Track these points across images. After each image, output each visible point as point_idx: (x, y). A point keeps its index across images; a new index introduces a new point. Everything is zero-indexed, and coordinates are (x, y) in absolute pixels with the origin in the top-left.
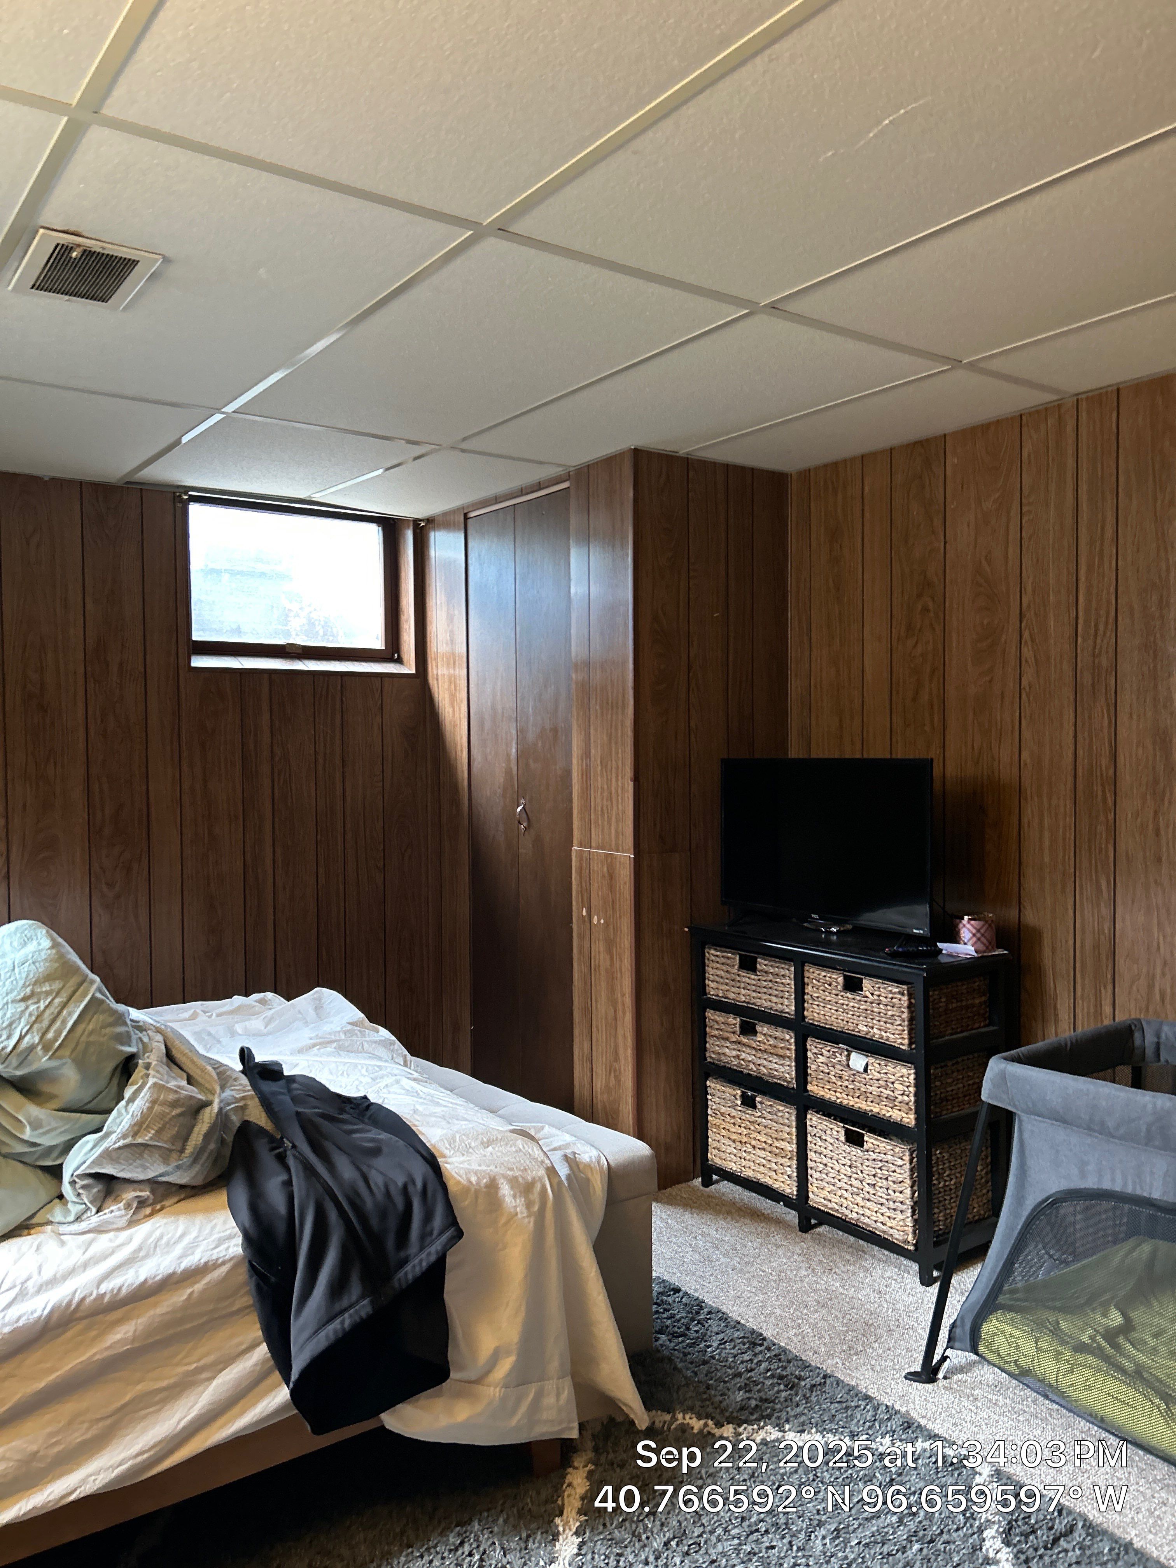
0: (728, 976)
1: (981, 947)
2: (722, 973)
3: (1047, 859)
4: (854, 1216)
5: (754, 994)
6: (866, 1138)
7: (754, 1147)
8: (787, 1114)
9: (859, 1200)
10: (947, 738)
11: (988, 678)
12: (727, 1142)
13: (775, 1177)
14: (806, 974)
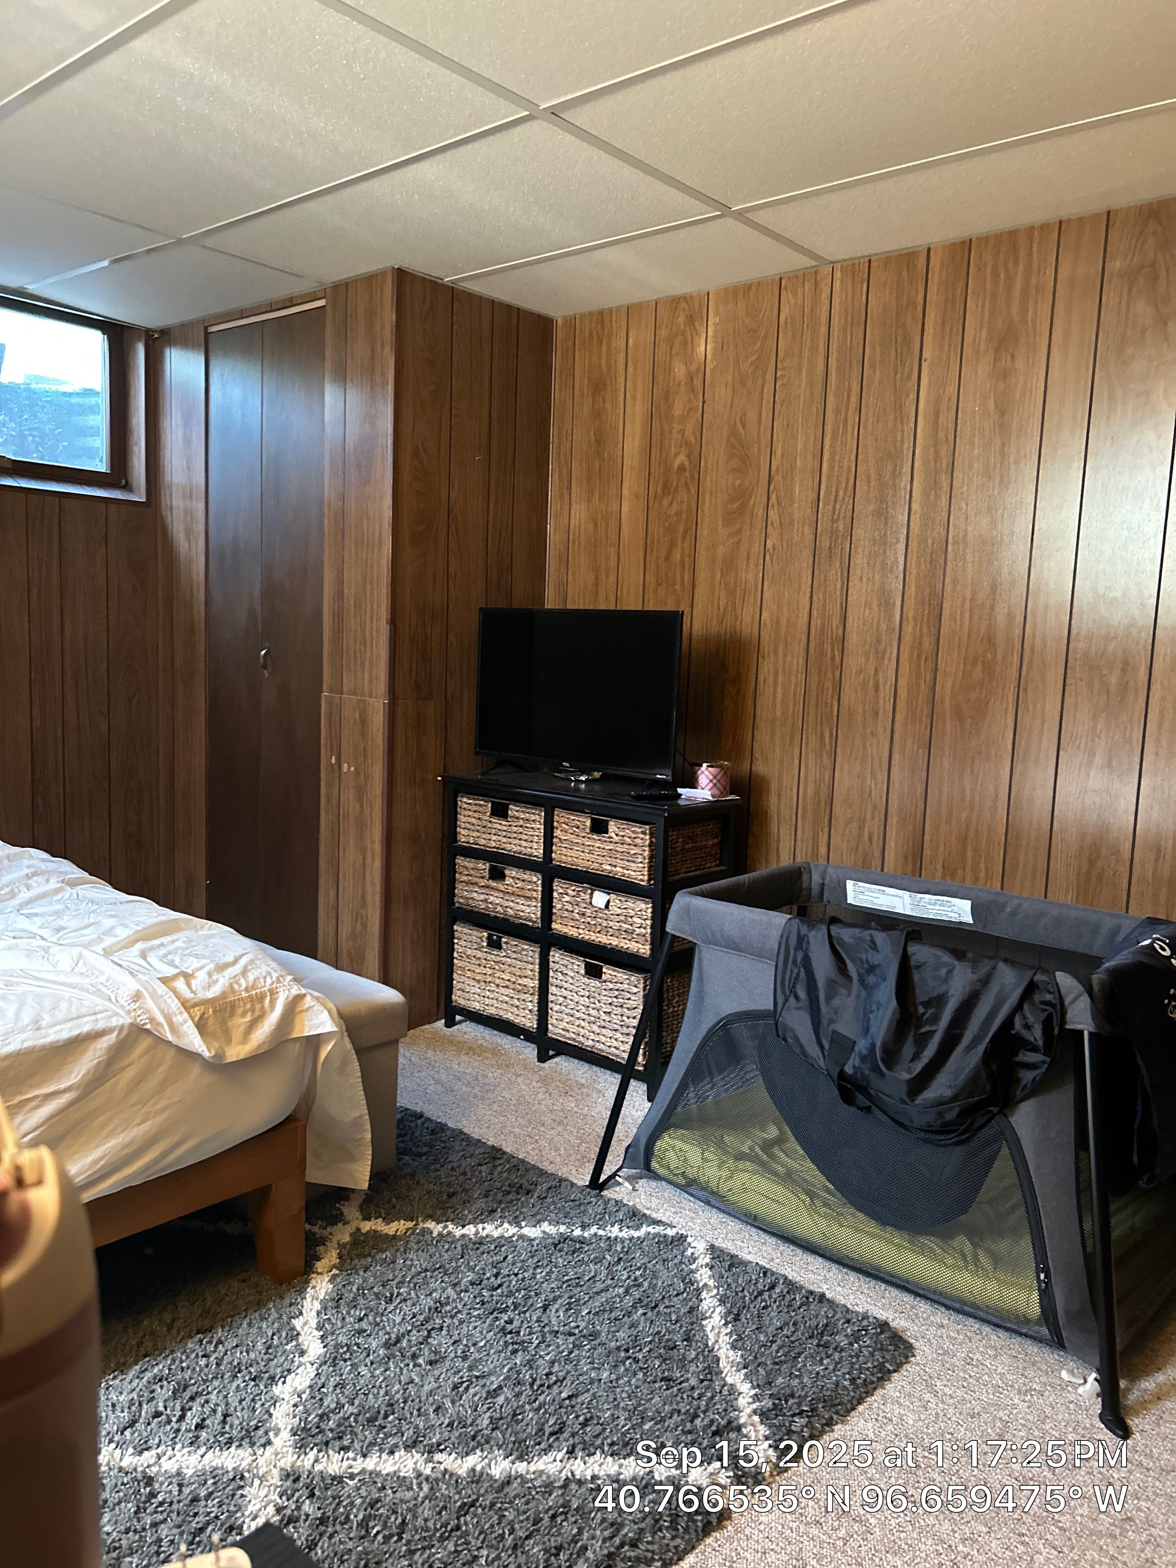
0: (480, 823)
1: (717, 792)
2: (474, 821)
3: (778, 714)
4: (590, 1043)
5: (505, 840)
6: (604, 970)
7: (498, 986)
8: (531, 952)
9: (595, 1028)
10: (696, 596)
11: (736, 539)
12: (472, 983)
13: (517, 1012)
14: (556, 818)
